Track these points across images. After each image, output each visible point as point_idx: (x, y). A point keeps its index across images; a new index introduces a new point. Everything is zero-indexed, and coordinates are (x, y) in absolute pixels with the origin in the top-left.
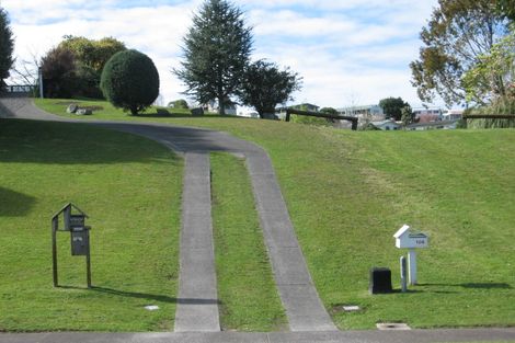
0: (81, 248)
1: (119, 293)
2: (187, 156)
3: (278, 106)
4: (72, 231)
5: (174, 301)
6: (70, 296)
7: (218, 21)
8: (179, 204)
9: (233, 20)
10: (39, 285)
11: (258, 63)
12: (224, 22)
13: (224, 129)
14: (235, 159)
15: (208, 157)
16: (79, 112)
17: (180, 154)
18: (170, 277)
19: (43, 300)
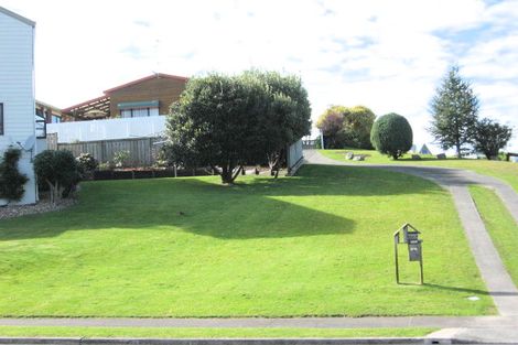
0: (416, 256)
1: (446, 288)
2: (451, 189)
3: (501, 150)
4: (409, 243)
5: (487, 293)
6: (412, 290)
7: (454, 90)
8: (459, 223)
9: (465, 88)
10: (386, 283)
11: (485, 120)
12: (459, 90)
13: (469, 168)
14: (486, 189)
15: (466, 189)
16: (355, 159)
17: (445, 187)
18: (476, 276)
19: (393, 294)
